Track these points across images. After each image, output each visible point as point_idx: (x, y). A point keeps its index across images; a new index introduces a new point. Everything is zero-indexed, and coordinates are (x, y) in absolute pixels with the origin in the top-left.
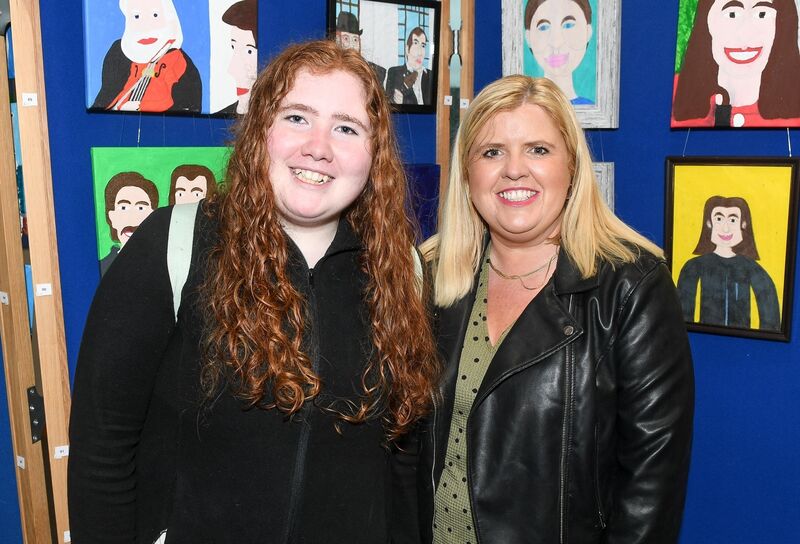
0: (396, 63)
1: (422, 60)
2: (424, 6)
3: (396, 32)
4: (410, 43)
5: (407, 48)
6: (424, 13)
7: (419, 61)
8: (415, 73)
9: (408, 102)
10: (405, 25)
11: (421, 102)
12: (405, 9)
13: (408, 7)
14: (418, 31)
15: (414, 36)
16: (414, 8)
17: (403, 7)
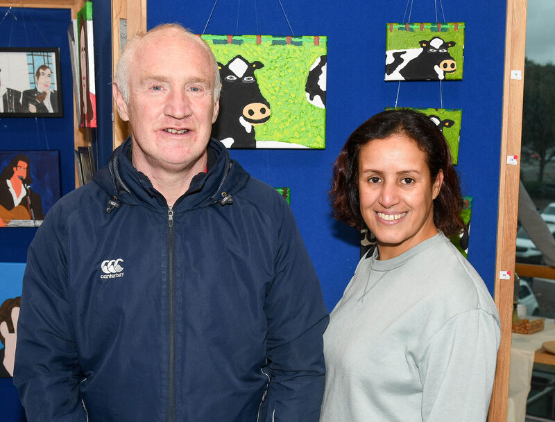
0: (29, 87)
1: (49, 84)
2: (47, 52)
3: (26, 69)
4: (38, 74)
5: (36, 78)
6: (47, 56)
7: (46, 86)
8: (45, 93)
9: (41, 112)
10: (33, 64)
11: (51, 110)
12: (32, 55)
13: (34, 53)
14: (44, 67)
15: (41, 71)
16: (39, 53)
17: (31, 53)
